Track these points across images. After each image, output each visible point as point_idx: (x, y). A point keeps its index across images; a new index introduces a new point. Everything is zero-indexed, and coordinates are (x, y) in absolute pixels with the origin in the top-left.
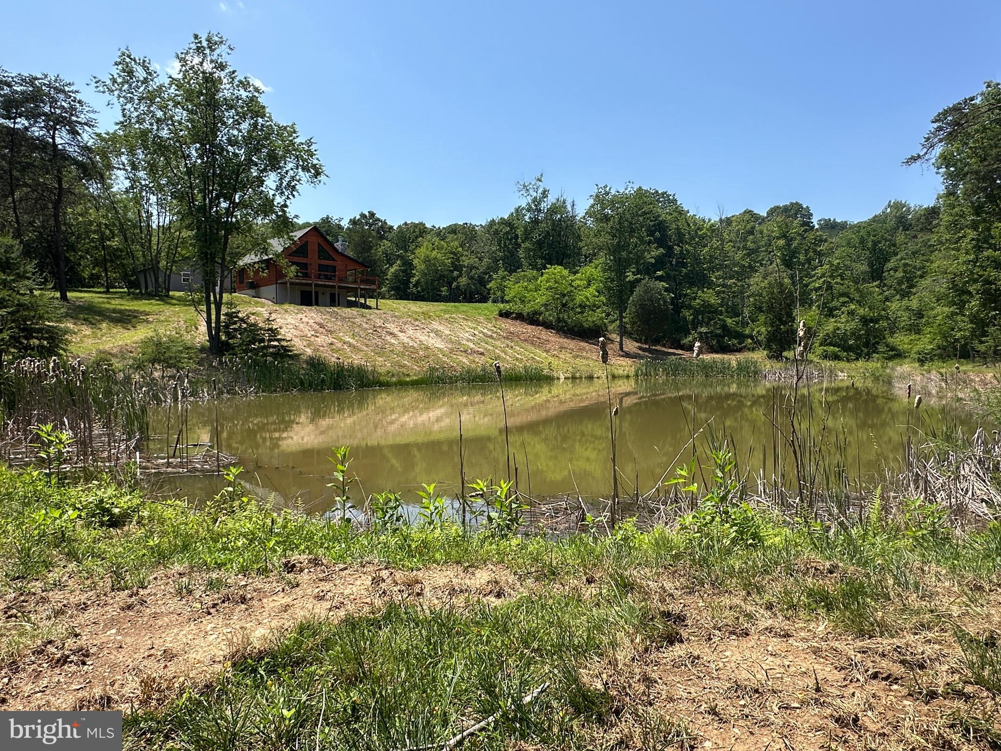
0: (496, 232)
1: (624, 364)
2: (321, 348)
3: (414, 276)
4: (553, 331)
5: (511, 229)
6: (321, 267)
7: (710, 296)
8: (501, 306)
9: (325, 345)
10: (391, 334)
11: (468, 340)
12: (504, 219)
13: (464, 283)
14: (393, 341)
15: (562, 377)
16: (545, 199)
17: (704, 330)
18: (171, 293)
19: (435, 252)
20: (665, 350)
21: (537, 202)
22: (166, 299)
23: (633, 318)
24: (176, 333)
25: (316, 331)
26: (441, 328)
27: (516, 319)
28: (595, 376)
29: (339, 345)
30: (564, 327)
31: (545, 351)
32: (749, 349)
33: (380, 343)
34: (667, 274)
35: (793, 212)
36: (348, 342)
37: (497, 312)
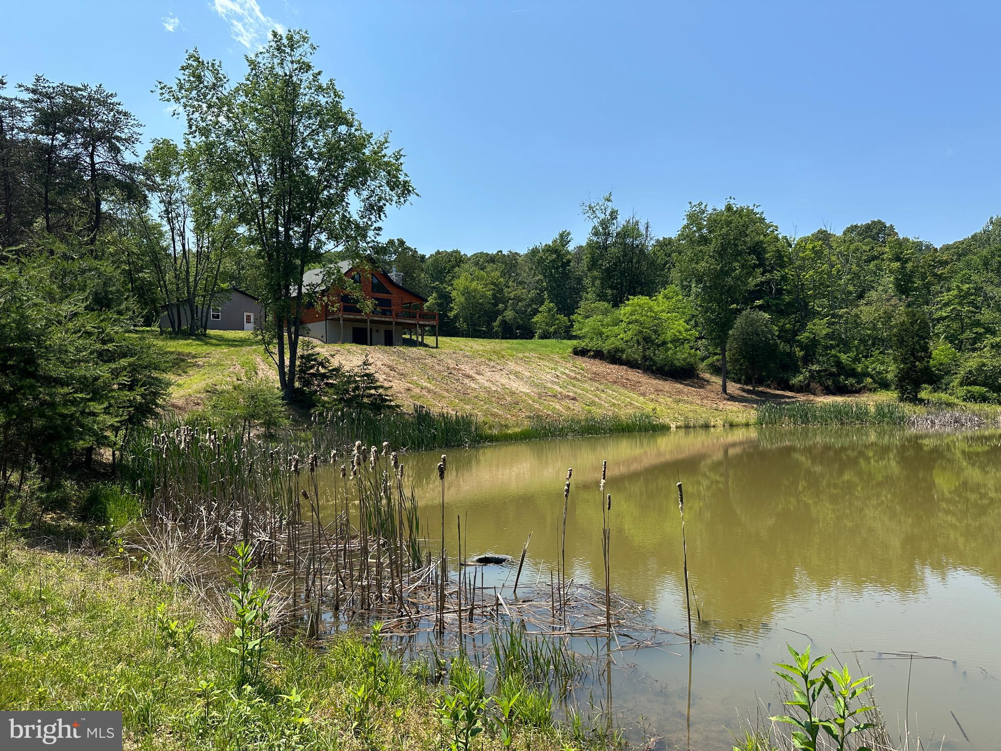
0: (541, 261)
1: (735, 409)
2: (400, 395)
3: (451, 309)
4: (640, 371)
5: (558, 256)
6: (375, 301)
7: (819, 327)
8: (575, 342)
9: (403, 391)
10: (469, 376)
11: (553, 382)
12: (550, 246)
13: (510, 317)
14: (473, 385)
15: (673, 426)
16: (615, 221)
17: (815, 367)
18: (208, 331)
19: (475, 283)
20: (772, 392)
21: (604, 224)
22: (203, 338)
23: (733, 355)
24: (238, 380)
25: (388, 375)
26: (518, 369)
27: (594, 357)
28: (712, 424)
29: (418, 390)
30: (651, 366)
31: (641, 394)
32: (870, 390)
33: (459, 388)
34: (767, 303)
35: (875, 231)
36: (426, 388)
37: (570, 350)
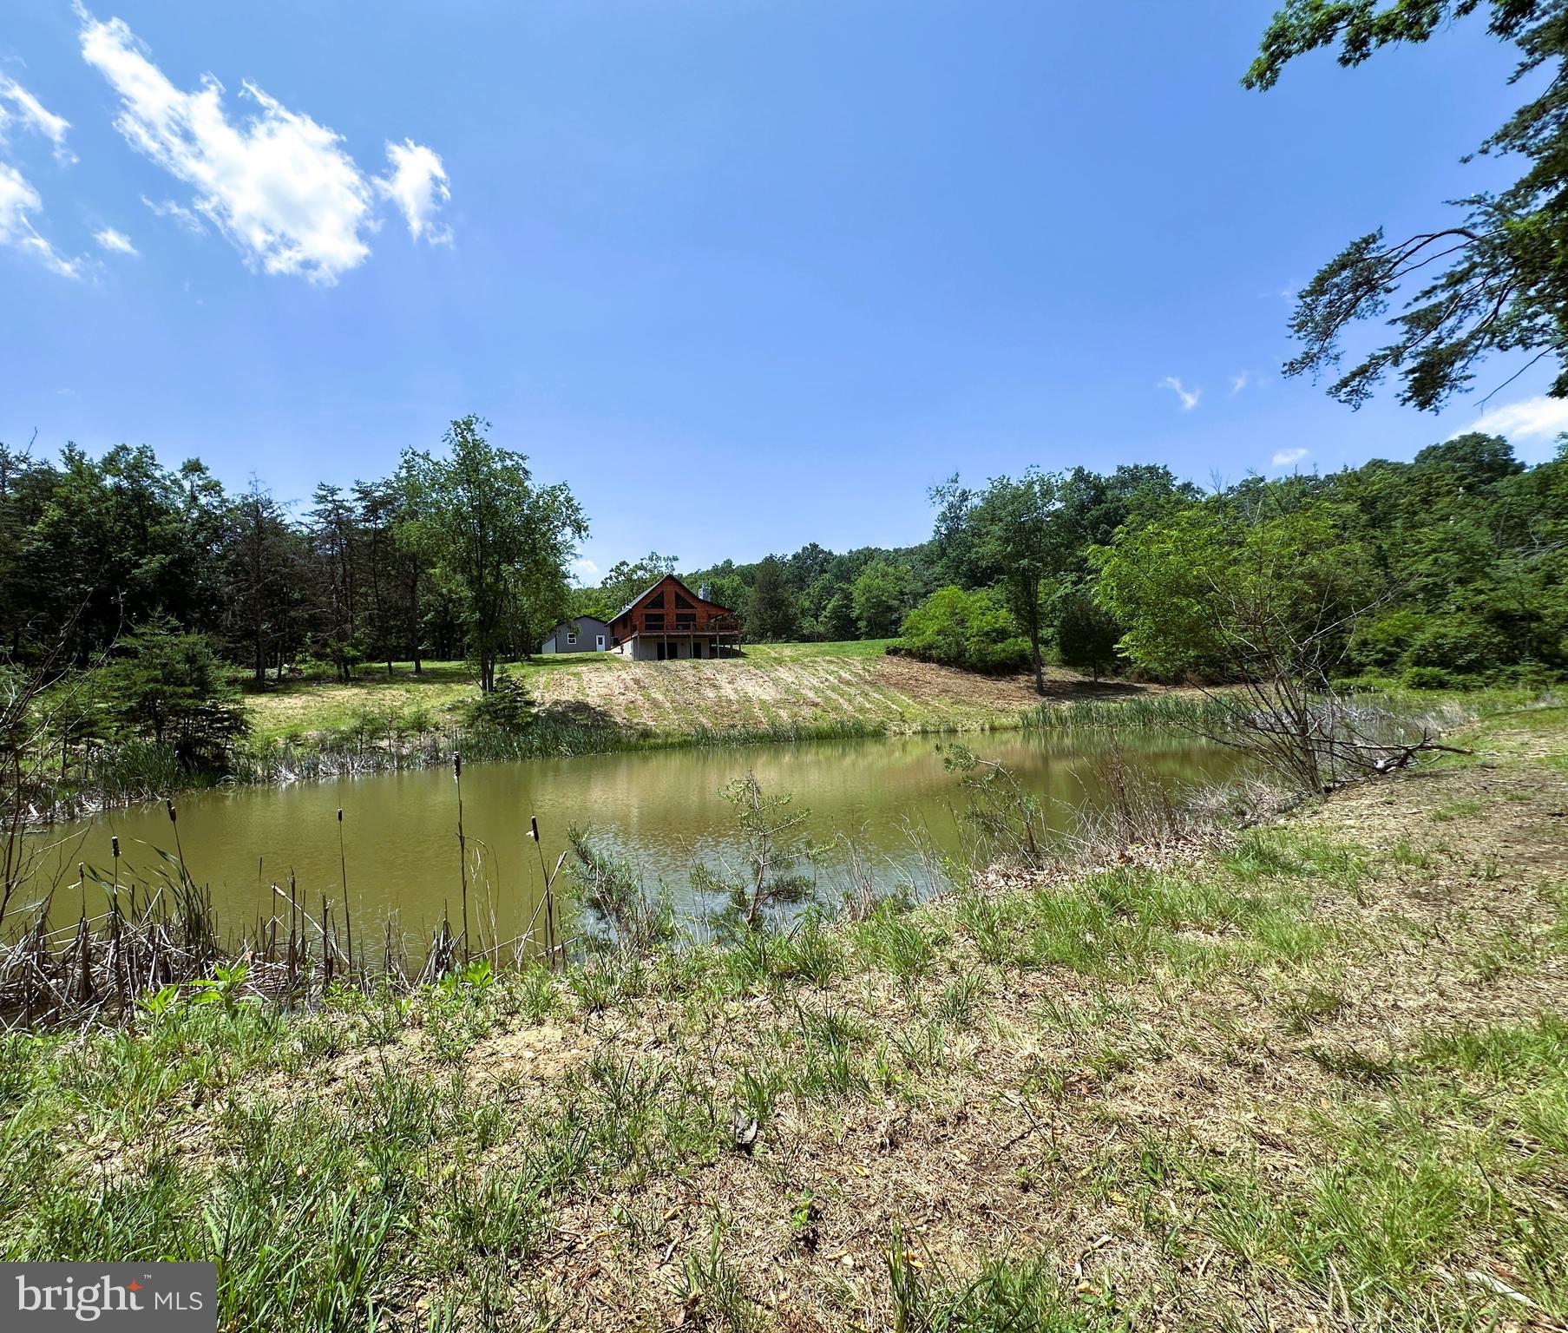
3: (853, 609)
6: (679, 617)
10: (716, 686)
14: (710, 695)
21: (954, 507)
27: (906, 655)
37: (886, 649)
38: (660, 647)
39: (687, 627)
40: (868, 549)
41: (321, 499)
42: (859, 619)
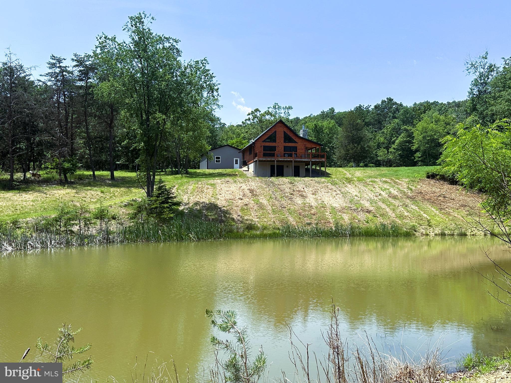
3: (414, 144)
6: (286, 148)
27: (440, 180)
37: (426, 175)
38: (272, 167)
39: (290, 155)
40: (427, 102)
41: (53, 65)
42: (417, 151)
